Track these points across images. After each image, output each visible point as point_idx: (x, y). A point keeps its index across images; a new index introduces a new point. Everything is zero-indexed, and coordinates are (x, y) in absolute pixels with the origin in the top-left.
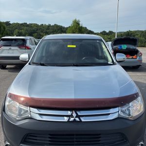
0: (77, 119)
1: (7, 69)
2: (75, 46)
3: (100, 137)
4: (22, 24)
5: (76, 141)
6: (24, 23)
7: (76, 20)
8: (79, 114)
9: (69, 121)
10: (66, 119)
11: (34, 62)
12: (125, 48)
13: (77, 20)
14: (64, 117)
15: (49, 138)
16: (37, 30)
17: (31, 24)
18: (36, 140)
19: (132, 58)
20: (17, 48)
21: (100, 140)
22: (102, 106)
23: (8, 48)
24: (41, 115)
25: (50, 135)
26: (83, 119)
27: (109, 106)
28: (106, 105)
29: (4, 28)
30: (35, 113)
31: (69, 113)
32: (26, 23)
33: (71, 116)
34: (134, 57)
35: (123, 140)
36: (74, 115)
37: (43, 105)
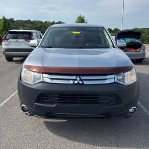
0: (81, 82)
1: (14, 61)
2: (79, 33)
3: (99, 98)
4: (26, 21)
5: (80, 101)
6: (28, 20)
7: (80, 16)
8: (82, 78)
9: (74, 84)
10: (71, 82)
11: (43, 45)
12: (129, 42)
13: (82, 16)
14: (70, 81)
15: (58, 97)
16: (41, 27)
17: (35, 21)
18: (47, 99)
19: (136, 51)
20: (23, 40)
21: (99, 100)
22: (101, 73)
23: (15, 40)
24: (51, 79)
25: (59, 95)
26: (85, 83)
27: (107, 73)
28: (104, 73)
29: (9, 25)
30: (47, 78)
31: (74, 77)
32: (30, 21)
33: (76, 80)
34: (138, 50)
35: (117, 101)
36: (78, 79)
37: (53, 72)
